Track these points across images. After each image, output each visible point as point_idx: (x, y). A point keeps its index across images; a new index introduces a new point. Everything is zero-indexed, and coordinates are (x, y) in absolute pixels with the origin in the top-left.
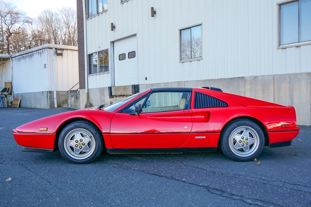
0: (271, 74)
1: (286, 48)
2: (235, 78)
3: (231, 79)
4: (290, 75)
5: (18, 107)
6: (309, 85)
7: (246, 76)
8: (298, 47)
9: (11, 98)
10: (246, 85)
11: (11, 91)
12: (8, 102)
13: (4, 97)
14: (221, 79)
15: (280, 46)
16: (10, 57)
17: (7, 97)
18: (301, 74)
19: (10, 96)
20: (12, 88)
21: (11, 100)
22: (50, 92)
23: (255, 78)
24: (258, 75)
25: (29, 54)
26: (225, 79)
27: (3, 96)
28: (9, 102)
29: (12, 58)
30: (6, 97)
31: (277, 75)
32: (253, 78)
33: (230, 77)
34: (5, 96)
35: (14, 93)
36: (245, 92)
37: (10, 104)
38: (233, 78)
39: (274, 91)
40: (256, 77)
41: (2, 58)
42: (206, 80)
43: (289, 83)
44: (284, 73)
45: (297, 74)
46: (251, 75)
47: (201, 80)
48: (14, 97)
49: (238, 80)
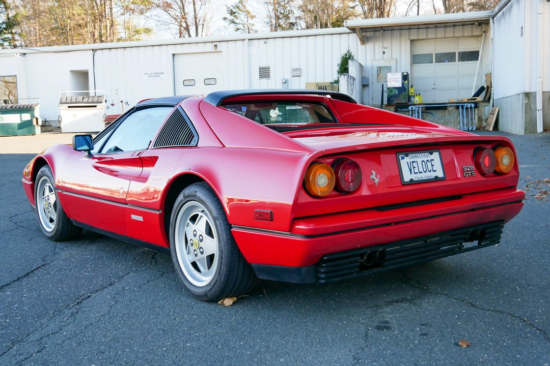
5: (491, 129)
9: (486, 109)
11: (490, 93)
12: (480, 119)
13: (471, 108)
16: (489, 17)
17: (480, 108)
19: (485, 104)
20: (491, 87)
21: (487, 113)
22: (527, 95)
25: (508, 5)
27: (469, 105)
28: (484, 118)
29: (493, 18)
30: (476, 107)
34: (473, 105)
35: (494, 99)
37: (484, 124)
41: (477, 21)
48: (493, 106)
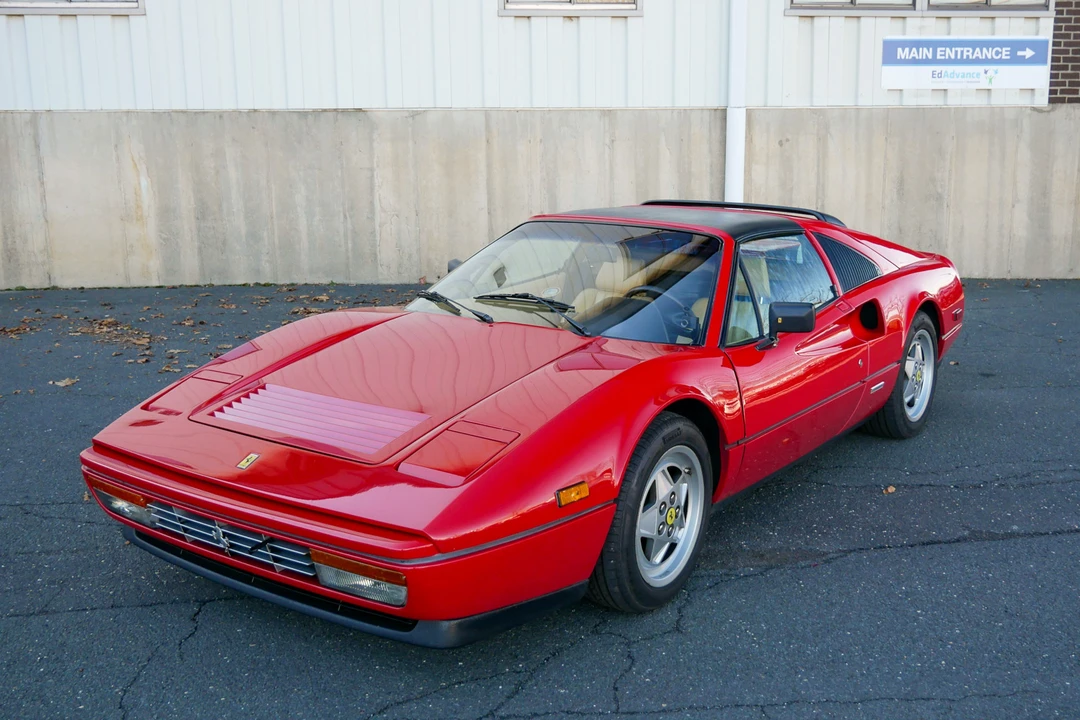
0: (475, 103)
1: (529, 17)
2: (325, 111)
3: (303, 114)
4: (547, 113)
6: (607, 148)
7: (375, 105)
8: (570, 18)
10: (375, 144)
14: (255, 111)
15: (508, 6)
18: (582, 111)
23: (413, 116)
24: (427, 103)
26: (273, 113)
31: (498, 110)
32: (407, 114)
33: (297, 104)
36: (372, 170)
38: (315, 111)
39: (489, 166)
40: (415, 114)
42: (169, 113)
43: (541, 141)
44: (522, 104)
45: (568, 111)
46: (394, 102)
47: (144, 113)
49: (336, 120)
